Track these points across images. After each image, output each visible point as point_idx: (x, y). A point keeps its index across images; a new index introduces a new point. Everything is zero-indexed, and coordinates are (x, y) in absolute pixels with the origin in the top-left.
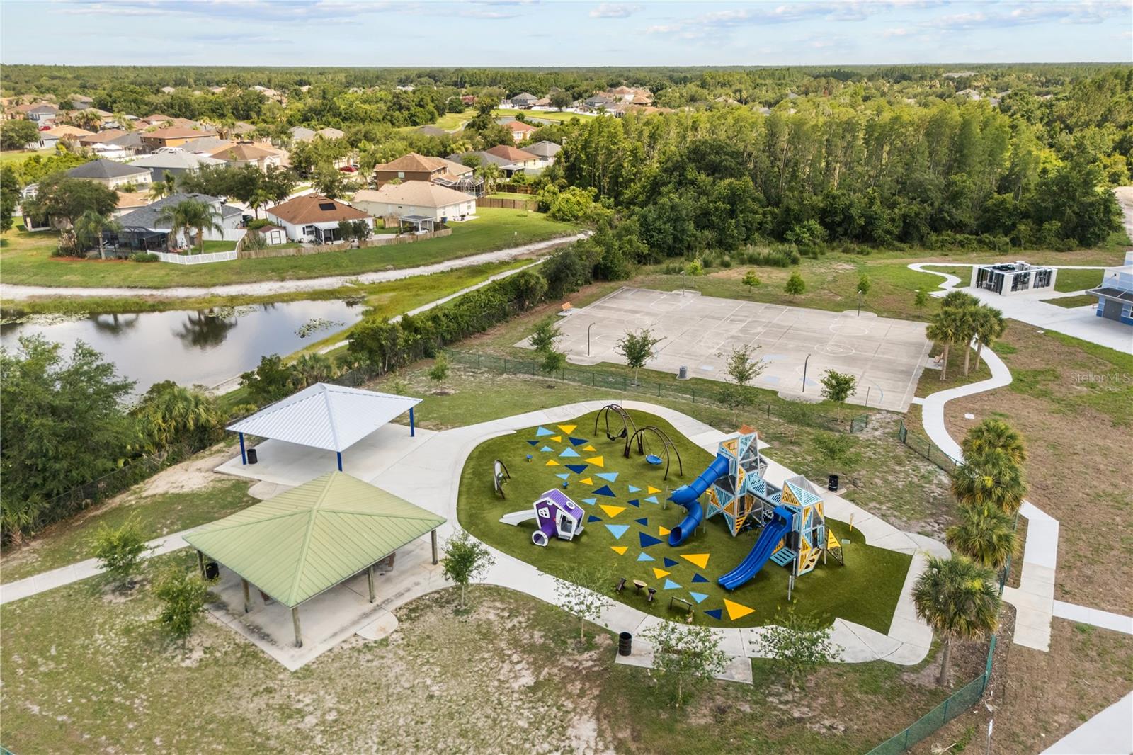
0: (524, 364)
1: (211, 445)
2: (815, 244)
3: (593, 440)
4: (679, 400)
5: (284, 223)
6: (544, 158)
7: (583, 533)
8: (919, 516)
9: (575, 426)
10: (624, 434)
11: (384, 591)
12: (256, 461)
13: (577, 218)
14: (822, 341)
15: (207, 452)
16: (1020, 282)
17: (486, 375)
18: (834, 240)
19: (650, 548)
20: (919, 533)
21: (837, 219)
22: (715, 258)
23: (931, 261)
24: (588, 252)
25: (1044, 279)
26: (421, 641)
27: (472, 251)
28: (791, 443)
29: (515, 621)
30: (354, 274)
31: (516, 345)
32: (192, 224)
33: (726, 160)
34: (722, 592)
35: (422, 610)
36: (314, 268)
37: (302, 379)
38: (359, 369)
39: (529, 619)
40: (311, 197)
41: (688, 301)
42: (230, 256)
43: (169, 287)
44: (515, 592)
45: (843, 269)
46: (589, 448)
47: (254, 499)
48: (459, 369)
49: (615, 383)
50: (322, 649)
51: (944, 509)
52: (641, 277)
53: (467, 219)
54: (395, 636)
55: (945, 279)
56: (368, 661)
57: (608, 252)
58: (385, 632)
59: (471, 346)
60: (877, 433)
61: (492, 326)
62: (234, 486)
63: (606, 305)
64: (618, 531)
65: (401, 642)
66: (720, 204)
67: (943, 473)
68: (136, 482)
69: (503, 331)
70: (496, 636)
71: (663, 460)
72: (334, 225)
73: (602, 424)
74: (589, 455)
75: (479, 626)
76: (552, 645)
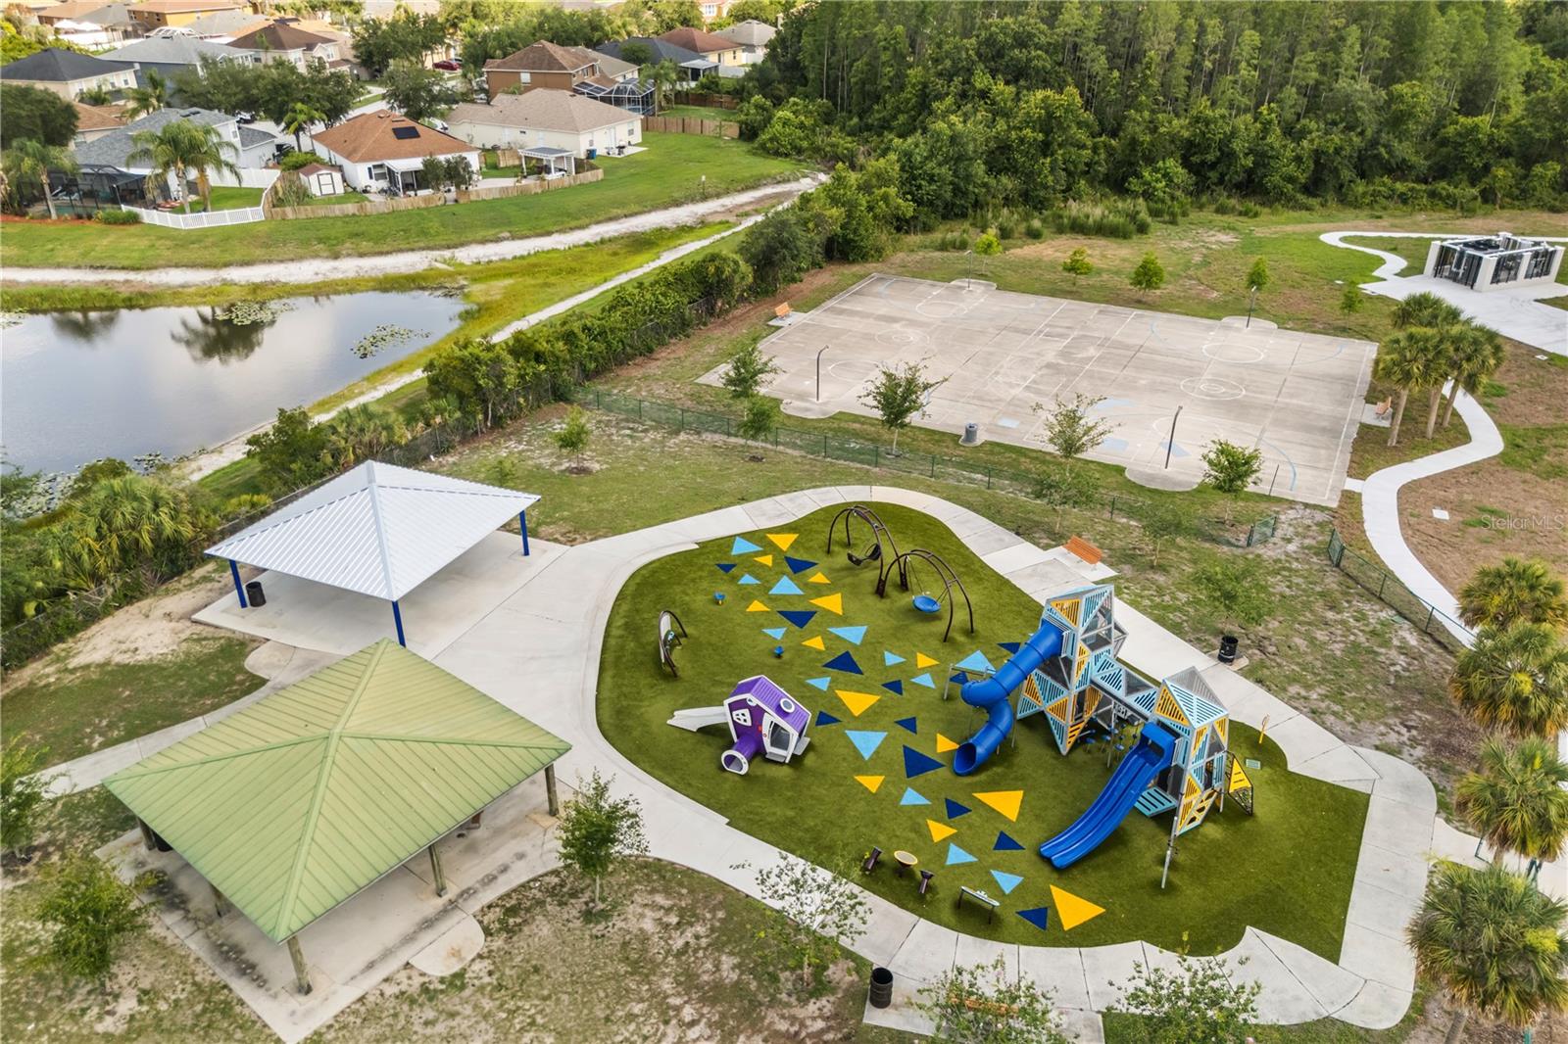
0: (713, 415)
1: (191, 567)
2: (1173, 198)
3: (824, 561)
4: (965, 484)
5: (340, 160)
6: (750, 48)
7: (810, 747)
8: (1374, 713)
9: (796, 536)
10: (876, 553)
11: (463, 873)
12: (264, 602)
13: (800, 151)
14: (1192, 373)
15: (185, 581)
16: (1506, 269)
17: (651, 435)
18: (1202, 191)
19: (921, 779)
20: (1377, 748)
21: (1210, 157)
22: (1017, 223)
23: (1356, 228)
24: (818, 216)
25: (1542, 263)
26: (522, 979)
27: (634, 208)
28: (1152, 567)
29: (689, 934)
30: (449, 247)
31: (700, 380)
32: (186, 162)
33: (1038, 57)
34: (1046, 870)
35: (528, 910)
36: (385, 238)
37: (346, 449)
38: (443, 426)
39: (712, 930)
40: (379, 116)
41: (976, 299)
42: (252, 215)
43: (155, 268)
44: (689, 873)
45: (1218, 242)
46: (818, 577)
47: (253, 677)
48: (608, 424)
49: (860, 452)
50: (346, 997)
51: (1416, 698)
52: (901, 255)
53: (628, 151)
54: (477, 966)
55: (1381, 262)
56: (427, 1023)
57: (850, 215)
58: (461, 959)
59: (629, 381)
60: (1291, 547)
61: (662, 344)
62: (222, 650)
63: (845, 306)
64: (868, 742)
65: (487, 979)
66: (1028, 132)
67: (1406, 625)
68: (60, 639)
69: (681, 353)
70: (655, 966)
71: (942, 606)
72: (416, 163)
73: (839, 533)
74: (819, 590)
75: (625, 944)
76: (753, 985)
